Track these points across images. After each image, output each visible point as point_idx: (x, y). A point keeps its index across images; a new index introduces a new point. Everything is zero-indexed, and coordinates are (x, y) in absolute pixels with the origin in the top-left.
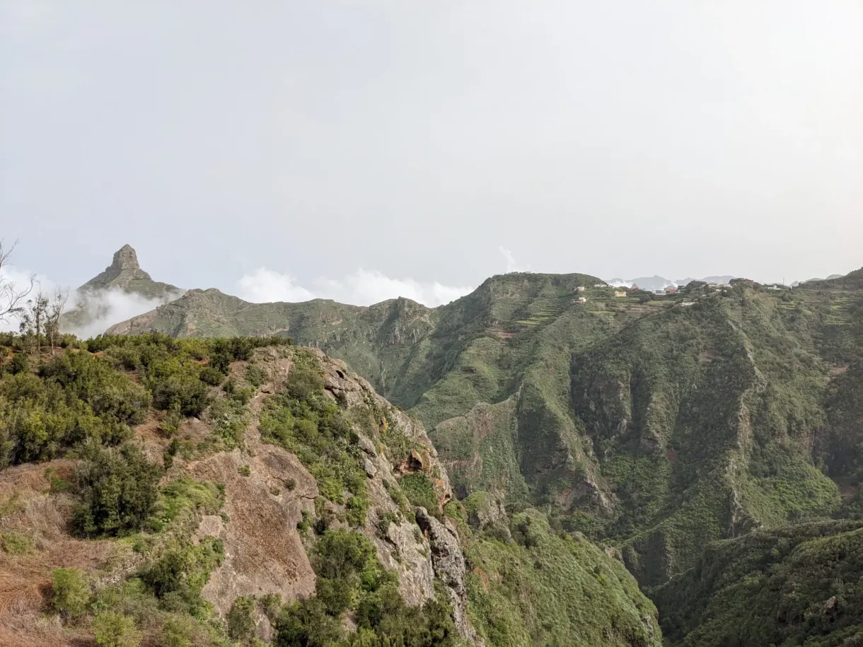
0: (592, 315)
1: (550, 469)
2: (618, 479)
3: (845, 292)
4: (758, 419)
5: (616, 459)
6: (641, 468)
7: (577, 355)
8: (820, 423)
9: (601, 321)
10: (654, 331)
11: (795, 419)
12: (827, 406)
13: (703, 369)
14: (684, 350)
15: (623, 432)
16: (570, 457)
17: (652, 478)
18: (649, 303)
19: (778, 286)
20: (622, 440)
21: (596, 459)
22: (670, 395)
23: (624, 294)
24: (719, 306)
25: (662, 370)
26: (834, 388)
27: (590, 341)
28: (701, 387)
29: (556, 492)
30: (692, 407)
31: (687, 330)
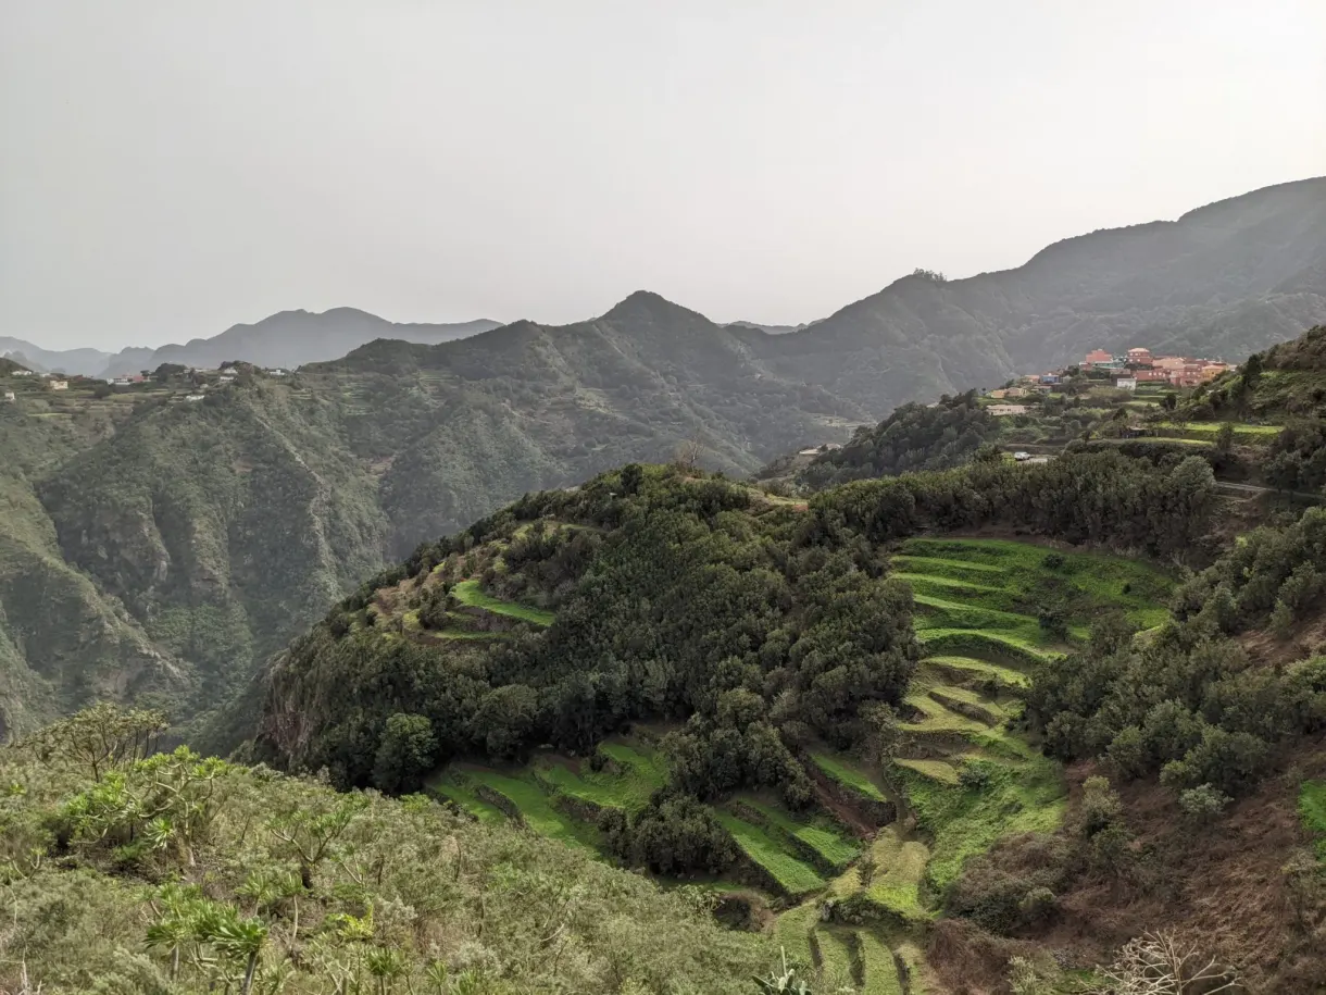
0: (39, 421)
1: (78, 650)
2: (178, 639)
3: (352, 376)
4: (332, 531)
5: (166, 615)
6: (206, 618)
7: (43, 483)
8: (386, 526)
9: (56, 428)
10: (163, 437)
11: (364, 525)
12: (385, 507)
13: (244, 481)
14: (211, 460)
15: (163, 578)
16: (108, 625)
17: (226, 626)
18: (110, 397)
19: (282, 371)
20: (165, 589)
21: (136, 622)
22: (214, 519)
23: (65, 385)
24: (238, 399)
25: (193, 490)
26: (388, 486)
27: (53, 461)
28: (249, 505)
29: (99, 679)
30: (245, 531)
31: (206, 433)
